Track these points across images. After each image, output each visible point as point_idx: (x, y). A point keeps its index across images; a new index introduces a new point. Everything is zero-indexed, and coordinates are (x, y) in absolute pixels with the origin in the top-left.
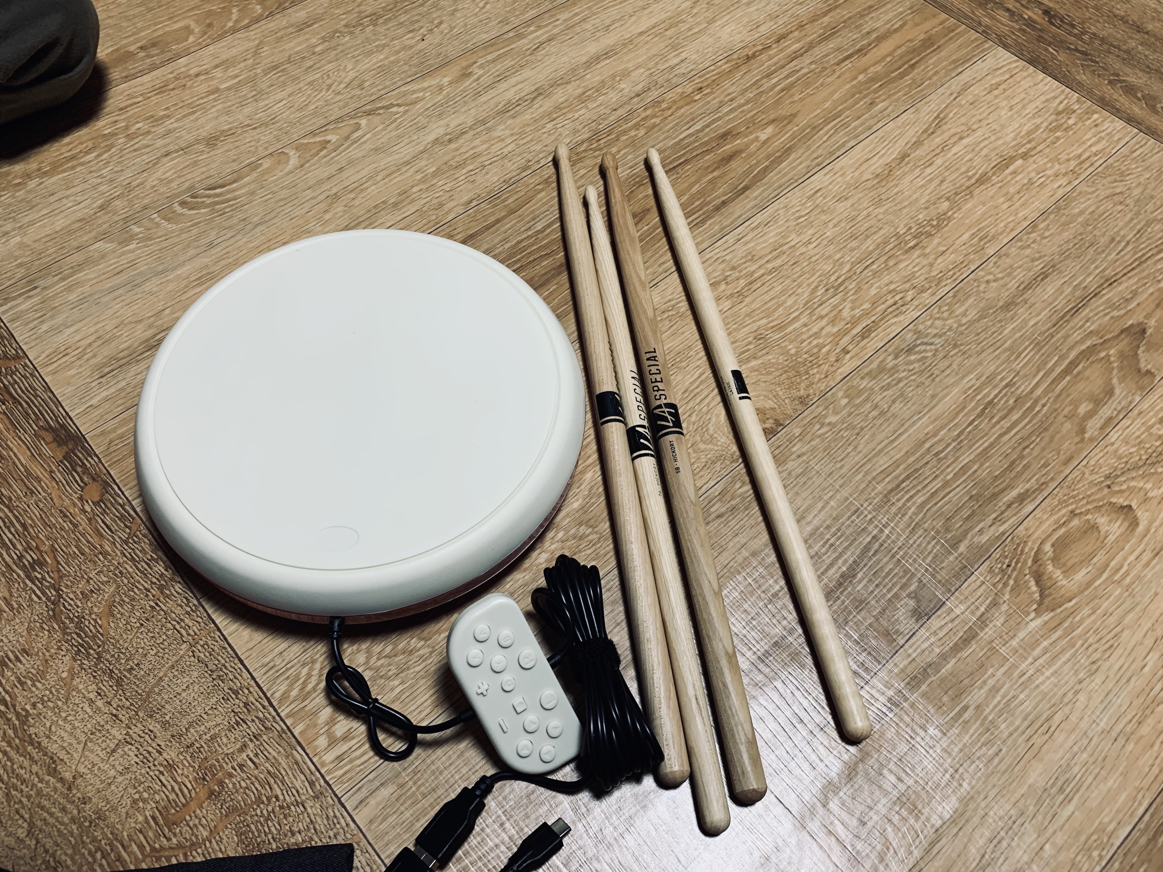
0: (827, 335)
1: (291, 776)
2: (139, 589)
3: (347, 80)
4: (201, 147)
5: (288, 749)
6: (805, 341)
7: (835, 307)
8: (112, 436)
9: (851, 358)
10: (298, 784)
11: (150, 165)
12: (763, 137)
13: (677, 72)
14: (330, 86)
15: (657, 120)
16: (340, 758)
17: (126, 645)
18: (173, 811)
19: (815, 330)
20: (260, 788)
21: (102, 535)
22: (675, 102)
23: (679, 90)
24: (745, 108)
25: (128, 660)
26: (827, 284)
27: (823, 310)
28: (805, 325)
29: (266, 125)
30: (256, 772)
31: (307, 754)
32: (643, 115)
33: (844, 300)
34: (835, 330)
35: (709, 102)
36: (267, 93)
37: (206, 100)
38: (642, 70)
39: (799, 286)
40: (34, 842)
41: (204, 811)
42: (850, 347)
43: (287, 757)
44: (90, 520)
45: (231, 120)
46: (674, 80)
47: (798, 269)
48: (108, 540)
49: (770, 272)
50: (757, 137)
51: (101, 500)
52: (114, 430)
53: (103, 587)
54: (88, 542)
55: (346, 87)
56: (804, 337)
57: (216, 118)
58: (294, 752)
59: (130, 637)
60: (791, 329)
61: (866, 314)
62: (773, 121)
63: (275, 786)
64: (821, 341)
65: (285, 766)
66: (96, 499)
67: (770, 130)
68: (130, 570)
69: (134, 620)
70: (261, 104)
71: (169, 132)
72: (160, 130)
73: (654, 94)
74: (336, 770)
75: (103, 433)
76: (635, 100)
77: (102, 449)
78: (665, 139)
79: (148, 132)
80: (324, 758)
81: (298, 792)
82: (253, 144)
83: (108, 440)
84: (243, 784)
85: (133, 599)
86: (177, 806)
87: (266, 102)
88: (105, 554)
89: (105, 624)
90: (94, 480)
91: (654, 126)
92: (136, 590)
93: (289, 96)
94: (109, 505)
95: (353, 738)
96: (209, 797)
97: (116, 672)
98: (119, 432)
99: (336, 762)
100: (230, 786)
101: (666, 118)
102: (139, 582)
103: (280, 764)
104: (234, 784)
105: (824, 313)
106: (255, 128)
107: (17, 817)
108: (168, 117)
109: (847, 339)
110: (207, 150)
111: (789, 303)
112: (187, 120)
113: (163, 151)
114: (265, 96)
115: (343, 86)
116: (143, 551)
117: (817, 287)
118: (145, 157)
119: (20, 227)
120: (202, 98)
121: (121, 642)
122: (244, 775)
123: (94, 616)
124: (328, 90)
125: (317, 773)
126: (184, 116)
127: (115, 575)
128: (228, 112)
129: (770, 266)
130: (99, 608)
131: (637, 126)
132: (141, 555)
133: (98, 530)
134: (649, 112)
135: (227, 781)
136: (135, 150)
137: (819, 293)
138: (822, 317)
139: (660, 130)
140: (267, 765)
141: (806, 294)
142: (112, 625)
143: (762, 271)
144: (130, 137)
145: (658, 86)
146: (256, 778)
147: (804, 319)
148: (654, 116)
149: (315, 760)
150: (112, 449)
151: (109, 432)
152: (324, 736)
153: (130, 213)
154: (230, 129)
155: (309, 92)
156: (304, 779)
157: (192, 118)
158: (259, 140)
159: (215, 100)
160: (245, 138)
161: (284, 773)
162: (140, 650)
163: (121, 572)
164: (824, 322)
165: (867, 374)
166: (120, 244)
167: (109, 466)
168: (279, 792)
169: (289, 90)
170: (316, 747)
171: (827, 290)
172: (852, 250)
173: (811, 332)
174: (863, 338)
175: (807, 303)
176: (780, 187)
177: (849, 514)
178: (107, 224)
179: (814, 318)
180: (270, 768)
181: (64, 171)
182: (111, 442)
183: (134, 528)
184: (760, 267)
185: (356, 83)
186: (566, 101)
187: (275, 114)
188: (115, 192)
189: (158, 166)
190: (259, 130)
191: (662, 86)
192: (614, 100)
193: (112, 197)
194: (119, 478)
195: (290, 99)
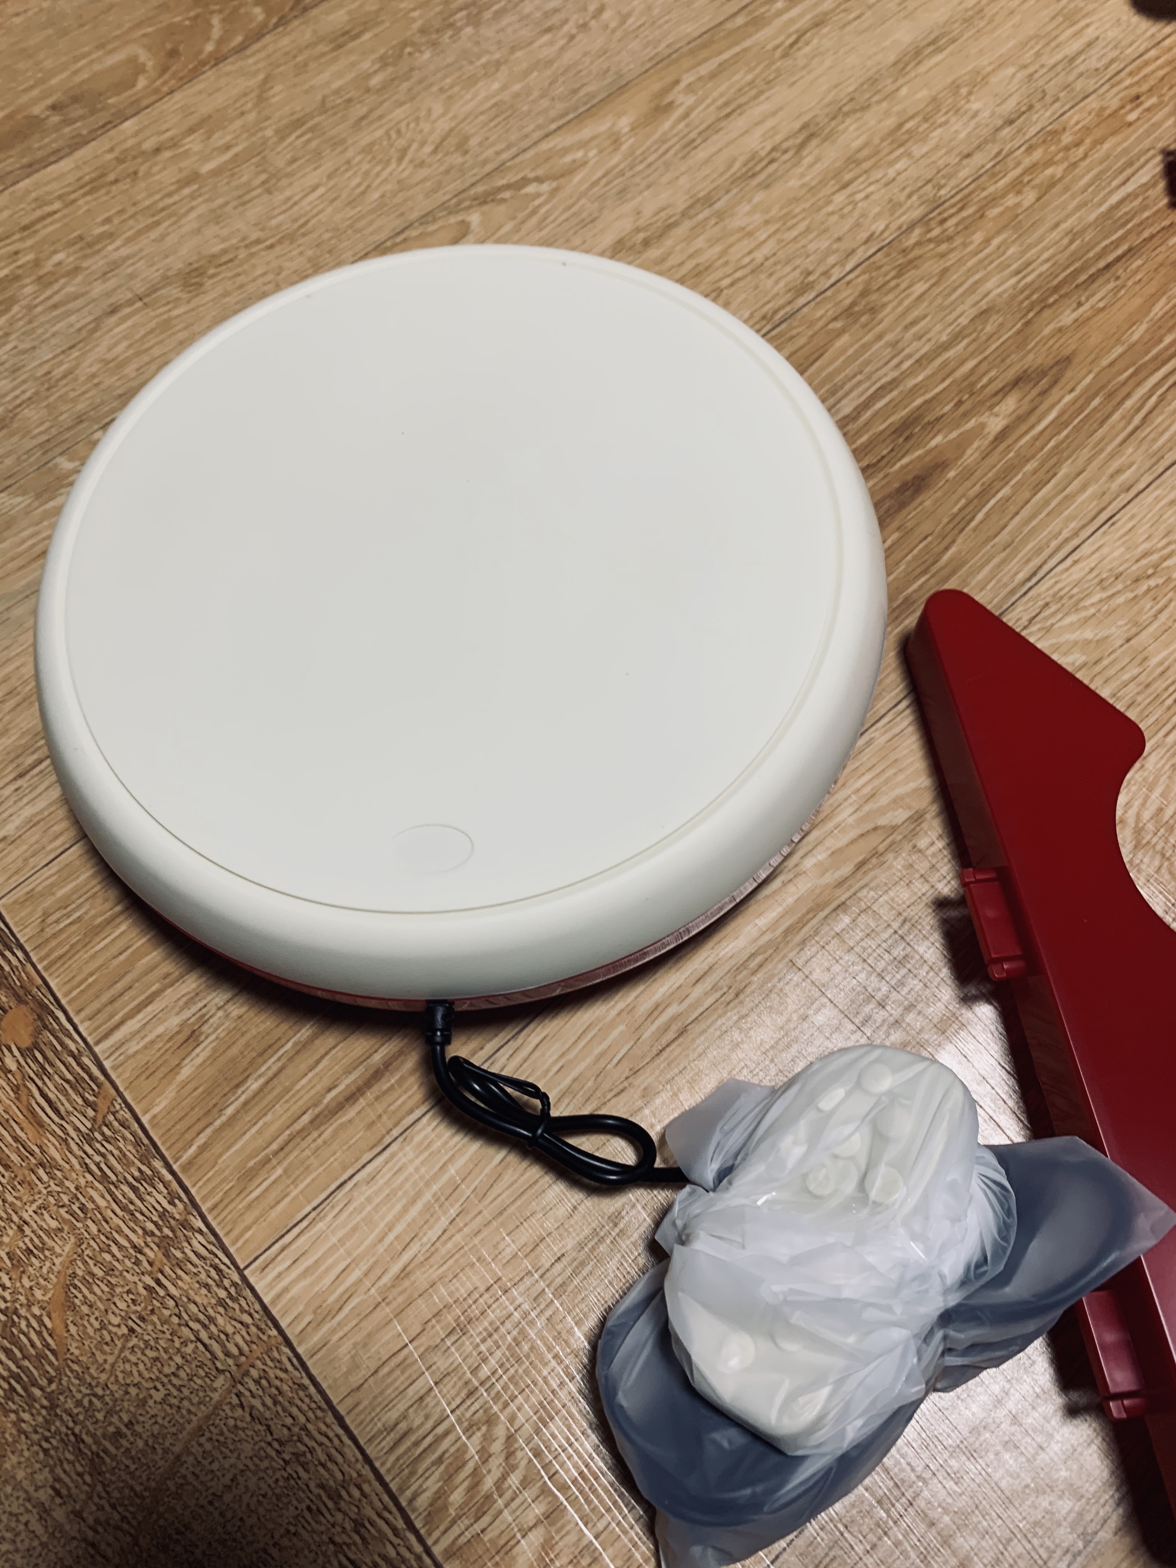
2: (120, 1247)
3: (435, 137)
4: (174, 291)
8: (49, 902)
11: (84, 333)
13: (1082, 68)
14: (404, 152)
15: (1057, 171)
17: (104, 1377)
21: (41, 1124)
22: (1087, 130)
23: (1093, 103)
25: (109, 1413)
29: (290, 238)
32: (1027, 162)
35: (1158, 125)
36: (289, 175)
37: (176, 198)
38: (1011, 70)
44: (16, 1089)
45: (225, 232)
46: (1079, 85)
48: (53, 1134)
51: (36, 1046)
52: (50, 890)
53: (50, 1243)
54: (16, 1139)
55: (435, 151)
57: (198, 231)
59: (111, 1359)
66: (26, 1042)
68: (102, 1203)
69: (116, 1320)
70: (279, 197)
71: (114, 266)
72: (97, 263)
73: (1041, 119)
75: (30, 896)
76: (1006, 132)
77: (29, 931)
78: (1079, 208)
79: (77, 270)
82: (270, 277)
83: (39, 912)
85: (110, 1271)
87: (287, 193)
88: (49, 1165)
89: (60, 1330)
90: (20, 1000)
91: (1053, 183)
92: (114, 1249)
93: (330, 177)
94: (50, 1055)
97: (88, 1440)
98: (60, 893)
101: (1074, 165)
102: (119, 1231)
106: (271, 247)
108: (110, 236)
110: (185, 296)
112: (144, 241)
113: (105, 304)
114: (284, 182)
115: (428, 149)
116: (122, 1158)
118: (73, 318)
120: (170, 195)
121: (92, 1371)
123: (36, 1310)
124: (400, 159)
126: (140, 233)
127: (72, 1214)
128: (216, 217)
130: (46, 1290)
131: (1017, 186)
132: (119, 1168)
133: (33, 1113)
134: (1037, 155)
136: (55, 307)
139: (1067, 189)
142: (73, 1329)
144: (44, 282)
145: (1049, 99)
148: (1049, 163)
150: (49, 931)
151: (42, 895)
153: (54, 431)
154: (225, 251)
155: (365, 167)
157: (154, 234)
159: (192, 197)
160: (254, 266)
162: (133, 1391)
163: (83, 1208)
166: (38, 496)
167: (46, 968)
169: (328, 166)
178: (13, 457)
182: (46, 915)
183: (103, 1106)
185: (453, 141)
186: (866, 144)
187: (306, 214)
188: (24, 392)
189: (98, 334)
190: (278, 250)
191: (1057, 100)
192: (963, 135)
193: (18, 402)
194: (66, 995)
195: (332, 183)
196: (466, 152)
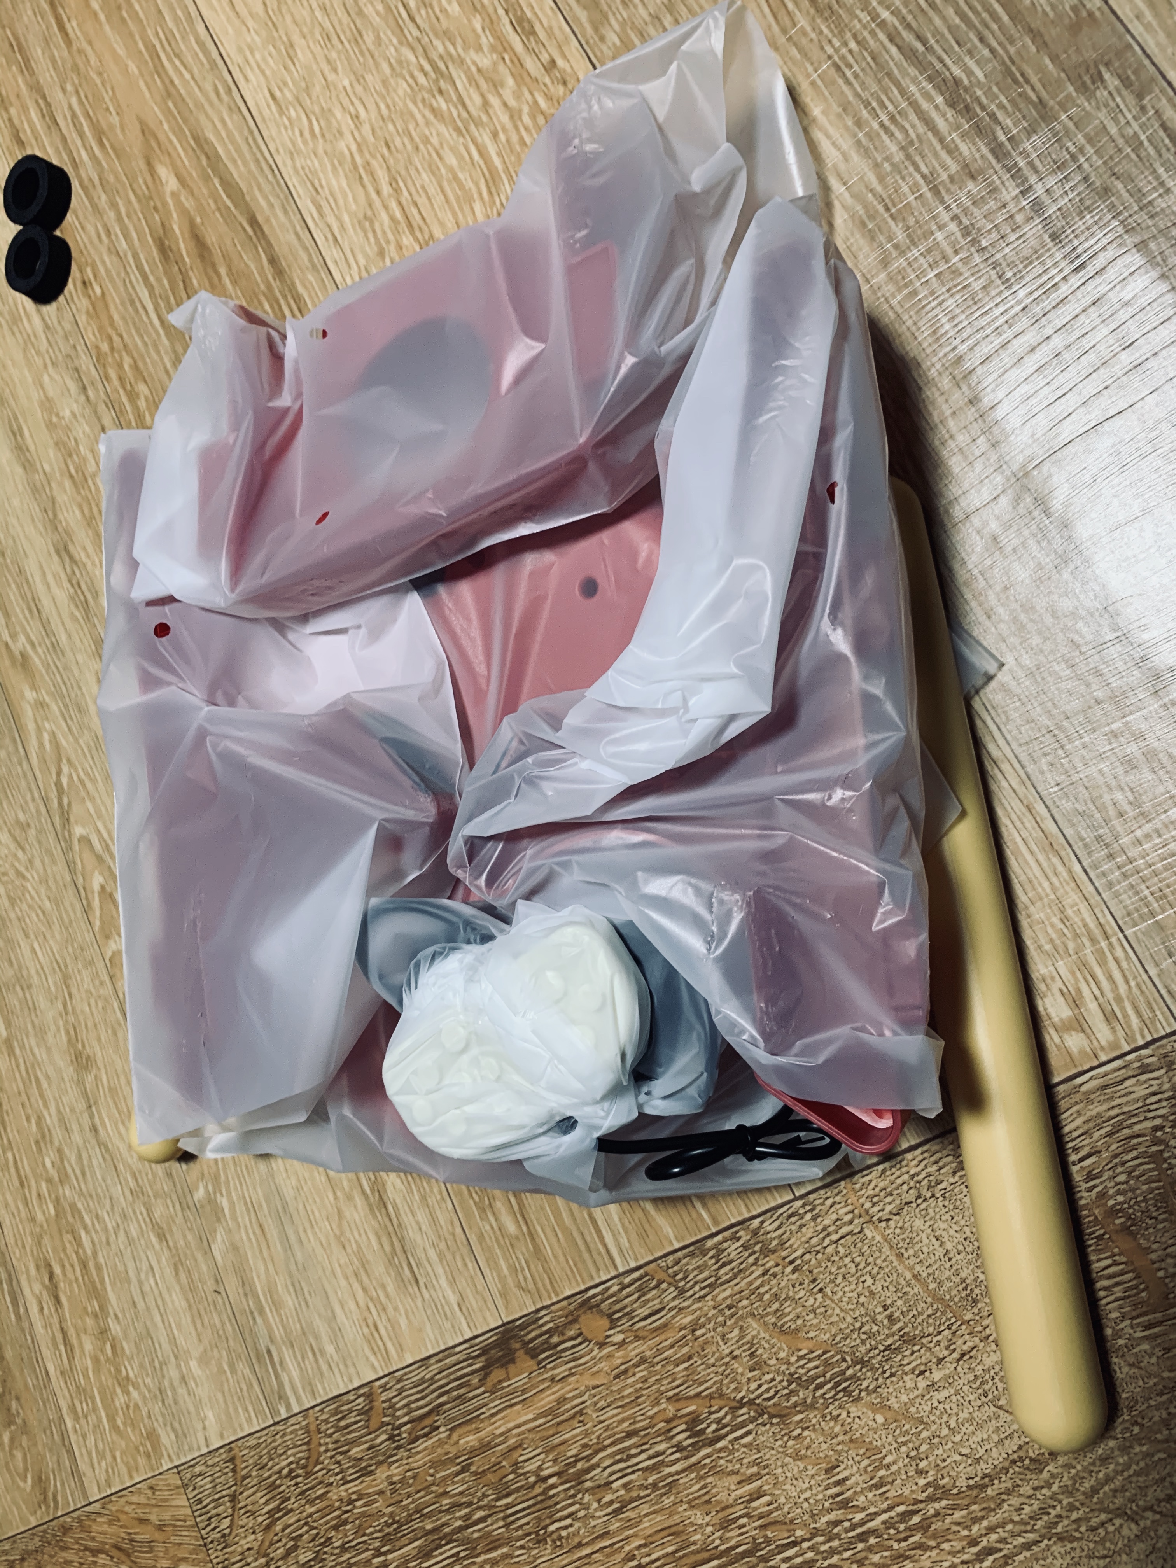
0: (518, 96)
1: (1124, 1100)
2: (762, 1285)
3: (13, 846)
4: (89, 1079)
5: (1077, 1097)
6: (521, 139)
7: (471, 79)
8: (510, 1281)
9: (564, 57)
10: (1141, 1091)
11: (107, 1156)
12: (171, 183)
13: (55, 321)
14: (19, 874)
15: (127, 362)
16: (1109, 1017)
17: (849, 1319)
18: (1144, 1294)
19: (505, 118)
20: (1134, 1153)
21: (665, 1325)
22: (101, 329)
23: (82, 319)
24: (123, 210)
25: (874, 1321)
26: (430, 92)
27: (474, 101)
28: (495, 135)
29: (66, 978)
30: (1105, 1155)
31: (1092, 1069)
32: (116, 382)
33: (462, 62)
34: (510, 82)
35: (107, 271)
36: (20, 968)
37: (21, 1061)
38: (46, 378)
39: (426, 141)
40: (1149, 1514)
41: (1155, 1246)
42: (545, 58)
43: (1090, 1102)
44: (637, 1338)
45: (53, 1028)
46: (67, 326)
47: (398, 142)
48: (673, 1317)
49: (397, 191)
50: (173, 194)
51: (610, 1316)
52: (502, 1279)
53: (748, 1338)
54: (672, 1346)
55: (23, 849)
56: (515, 138)
57: (49, 1050)
58: (1084, 1089)
59: (837, 1311)
60: (497, 162)
61: (491, 24)
62: (149, 164)
63: (1137, 1128)
64: (526, 109)
65: (1105, 1107)
66: (606, 1323)
67: (163, 172)
68: (728, 1292)
69: (811, 1301)
70: (35, 980)
71: (62, 1120)
72: (58, 1133)
73: (86, 363)
74: (1129, 1026)
75: (503, 1294)
76: (91, 393)
77: (528, 1302)
78: (158, 352)
79: (60, 1151)
80: (1103, 1043)
81: (1154, 1094)
82: (92, 1002)
83: (516, 1291)
84: (1122, 1178)
85: (776, 1296)
86: (1136, 1287)
87: (33, 972)
88: (695, 1326)
89: (810, 1344)
90: (575, 1321)
91: (135, 367)
92: (762, 1290)
93: (27, 936)
94: (618, 1306)
95: (1079, 991)
96: (1133, 1235)
97: (891, 1340)
98: (506, 1271)
99: (1115, 1024)
100: (1120, 1198)
101: (125, 346)
102: (750, 1283)
103: (1099, 1115)
104: (1119, 1193)
105: (478, 100)
106: (70, 994)
107: (1101, 1531)
108: (40, 1119)
109: (530, 63)
110: (94, 1071)
111: (452, 161)
112: (48, 1094)
113: (89, 1135)
114: (25, 973)
115: (20, 854)
116: (701, 1269)
117: (433, 110)
118: (95, 1162)
119: (176, 1357)
120: (18, 1066)
121: (843, 1326)
122: (1106, 1175)
123: (793, 1359)
124: (24, 877)
125: (1128, 1058)
126: (42, 1096)
127: (732, 1316)
128: (41, 1032)
129: (386, 190)
130: (780, 1349)
131: (133, 396)
132: (706, 1274)
133: (656, 1329)
134: (113, 374)
135: (1111, 1203)
136: (84, 1174)
137: (444, 106)
138: (486, 104)
139: (142, 357)
140: (1097, 1135)
141: (442, 128)
142: (811, 1335)
143: (394, 205)
144: (64, 1178)
145: (73, 354)
146: (1116, 1156)
147: (485, 138)
148: (120, 366)
149: (1104, 1058)
150: (531, 1286)
151: (504, 1286)
152: (1066, 1037)
153: (174, 1197)
154: (67, 1033)
155: (25, 906)
156: (1133, 1081)
157: (45, 1085)
158: (89, 992)
159: (22, 1047)
160: (82, 1012)
161: (1116, 1111)
162: (862, 1299)
163: (729, 1307)
164: (494, 101)
165: (596, 30)
166: (218, 1220)
167: (557, 1295)
168: (1149, 1124)
169: (19, 936)
170: (1082, 1051)
171: (441, 92)
172: (378, 41)
173: (509, 125)
174: (533, 33)
175: (458, 130)
176: (257, 161)
177: (840, 81)
178: (188, 1233)
179: (485, 118)
180: (1103, 1132)
181: (102, 1282)
182: (519, 1286)
183: (661, 1275)
184: (386, 207)
185: (17, 832)
186: (80, 507)
187: (52, 963)
188: (141, 1213)
189: (110, 1146)
190: (74, 990)
191: (75, 347)
192: (87, 429)
193: (148, 1220)
194: (578, 1285)
195: (32, 936)
196: (28, 825)
